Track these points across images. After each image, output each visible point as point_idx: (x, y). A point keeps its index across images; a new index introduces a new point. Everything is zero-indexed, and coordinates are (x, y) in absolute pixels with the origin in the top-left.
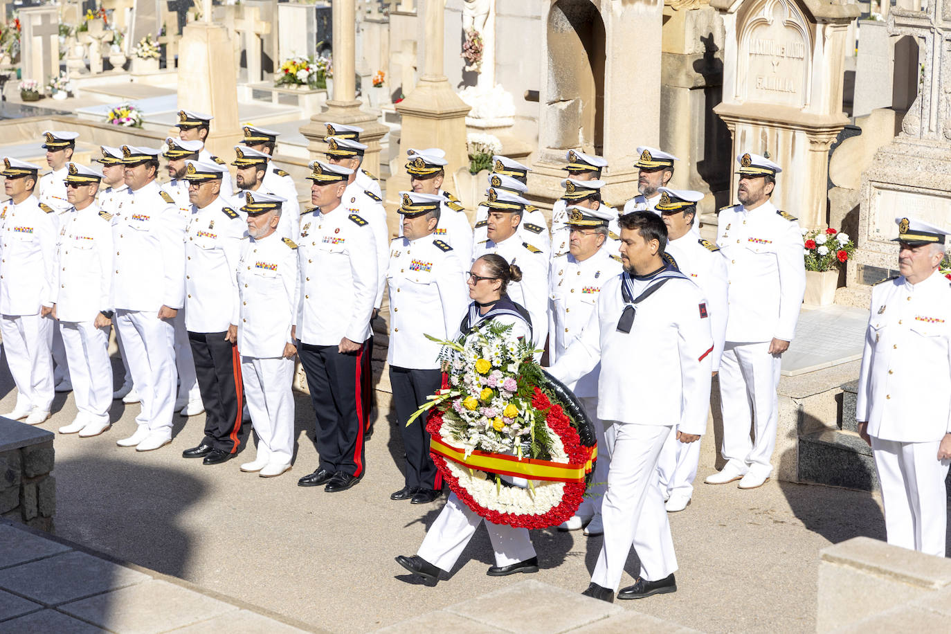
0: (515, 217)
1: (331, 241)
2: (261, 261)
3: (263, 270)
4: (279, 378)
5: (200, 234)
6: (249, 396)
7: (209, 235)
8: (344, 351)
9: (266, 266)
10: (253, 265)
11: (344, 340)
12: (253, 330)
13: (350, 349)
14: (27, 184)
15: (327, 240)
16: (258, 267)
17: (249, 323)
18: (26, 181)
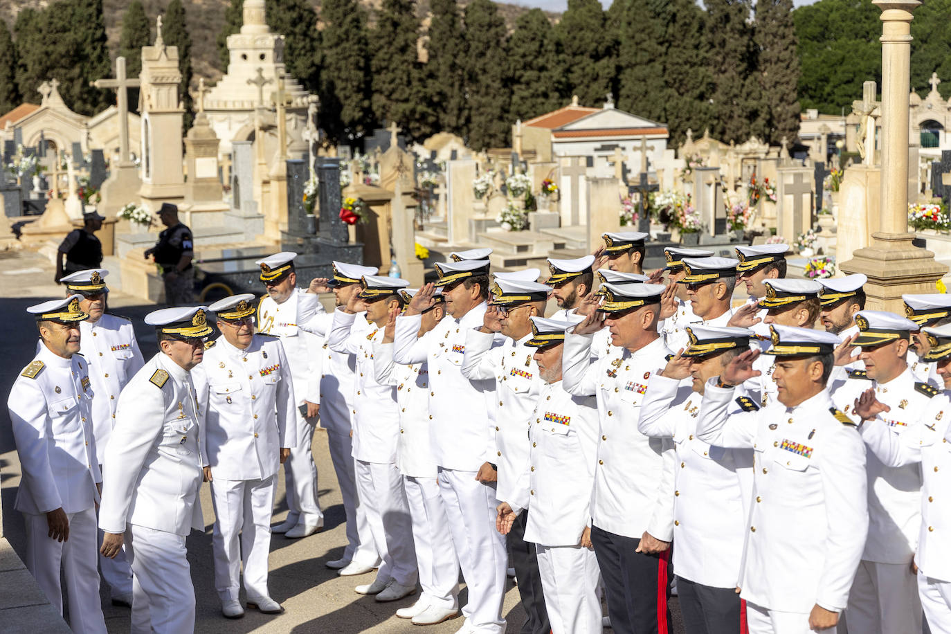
0: (813, 365)
1: (636, 388)
2: (552, 411)
3: (552, 424)
4: (575, 577)
5: (514, 372)
6: (548, 597)
7: (524, 375)
8: (645, 551)
9: (557, 418)
10: (542, 417)
11: (646, 534)
12: (541, 507)
13: (652, 549)
14: (390, 305)
15: (631, 386)
16: (547, 419)
17: (536, 496)
18: (388, 303)
